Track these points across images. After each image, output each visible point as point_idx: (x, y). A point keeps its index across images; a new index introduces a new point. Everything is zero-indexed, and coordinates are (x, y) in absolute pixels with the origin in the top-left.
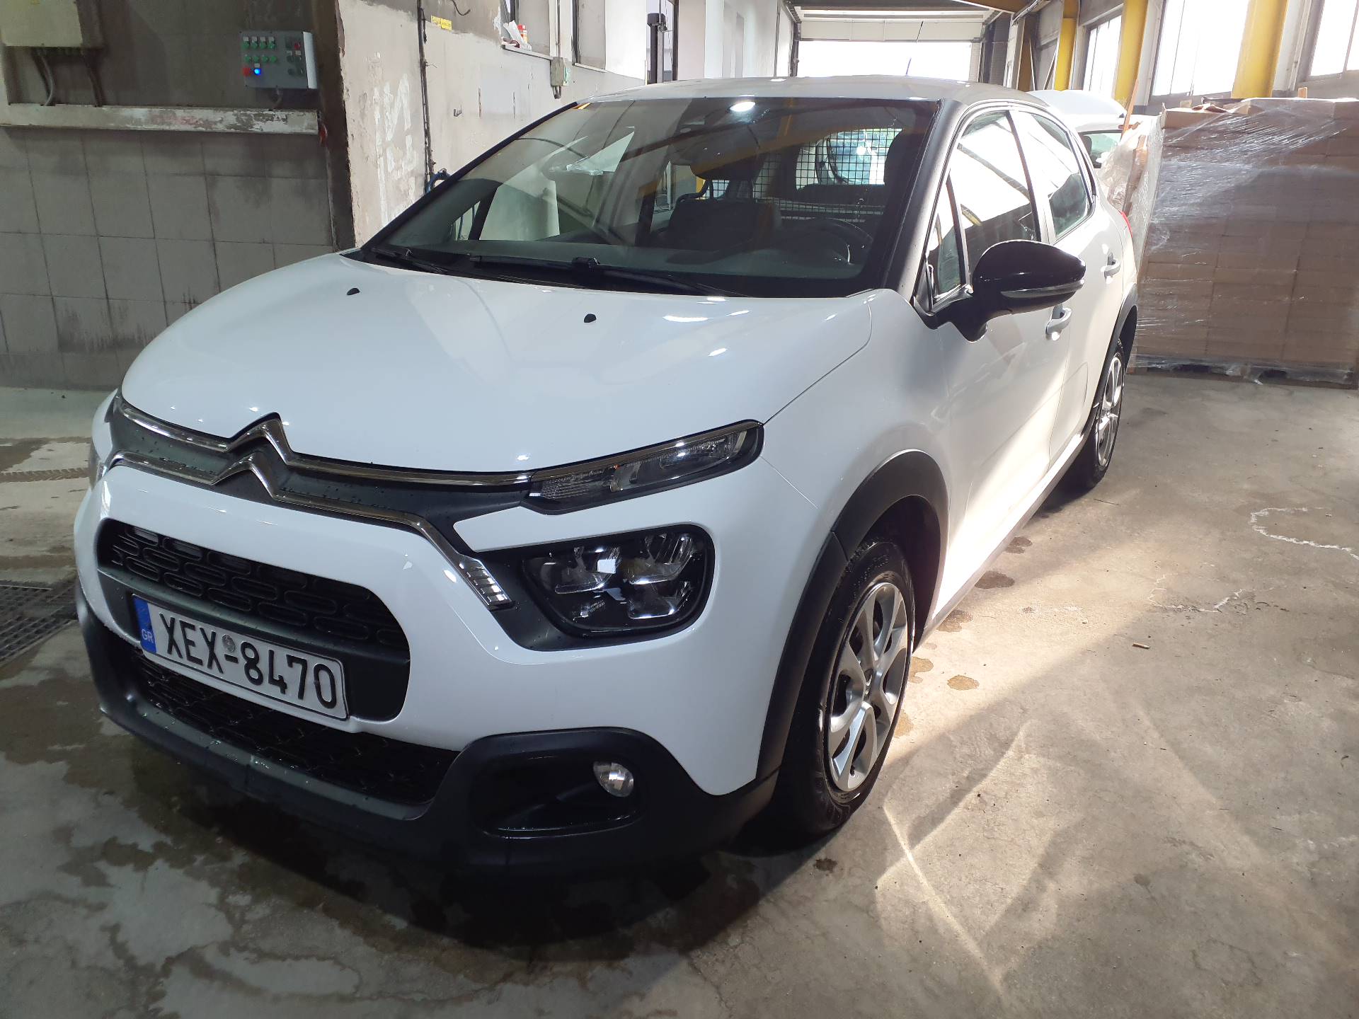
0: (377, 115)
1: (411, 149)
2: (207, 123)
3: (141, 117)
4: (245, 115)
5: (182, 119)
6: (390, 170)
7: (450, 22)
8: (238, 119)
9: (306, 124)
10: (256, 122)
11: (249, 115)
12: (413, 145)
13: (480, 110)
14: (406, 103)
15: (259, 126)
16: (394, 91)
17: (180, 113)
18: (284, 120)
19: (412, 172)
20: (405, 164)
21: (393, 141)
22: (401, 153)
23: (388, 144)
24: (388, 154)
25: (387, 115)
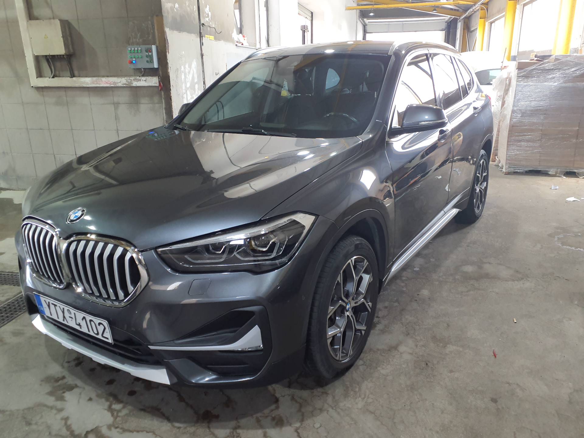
0: (183, 77)
1: (198, 90)
2: (115, 83)
3: (88, 82)
4: (129, 79)
5: (104, 82)
6: (188, 99)
7: (213, 37)
8: (126, 81)
9: (154, 82)
10: (133, 82)
11: (131, 79)
12: (198, 88)
14: (195, 71)
15: (135, 84)
16: (190, 66)
17: (104, 79)
18: (145, 81)
20: (195, 96)
21: (190, 87)
22: (193, 91)
23: (188, 88)
24: (188, 93)
25: (187, 76)
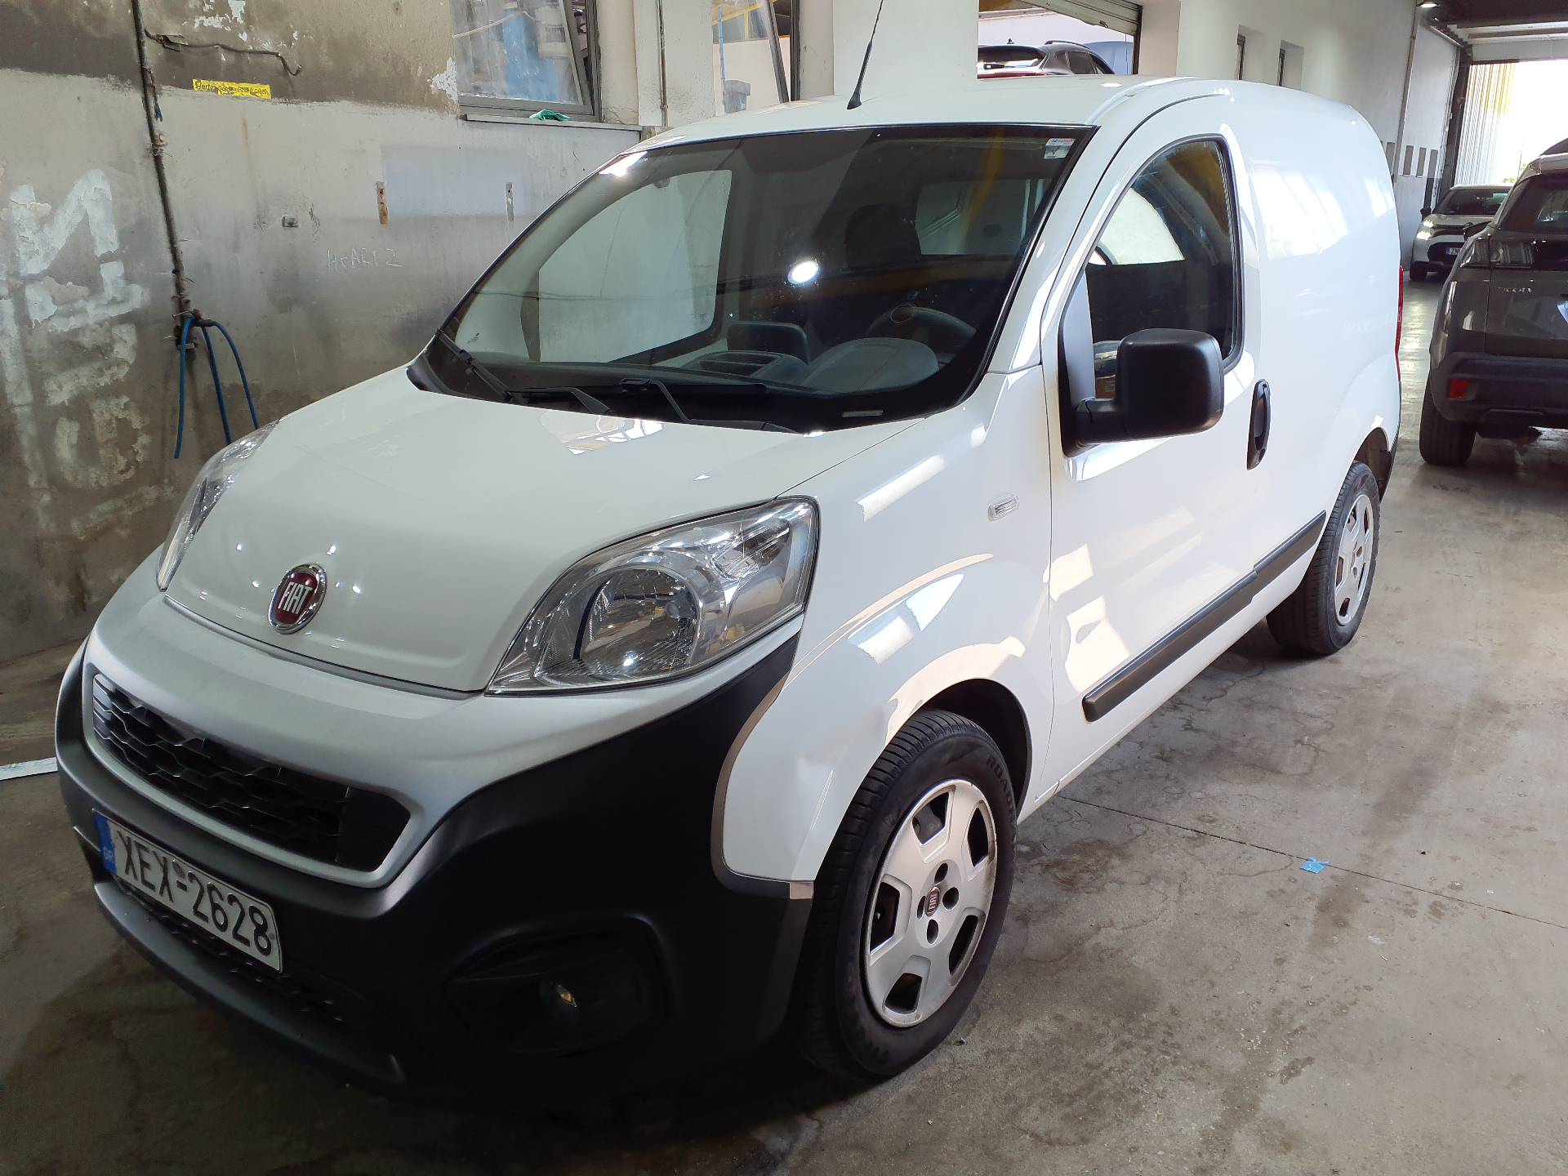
1: (122, 283)
6: (36, 315)
7: (267, 88)
12: (129, 278)
13: (383, 214)
14: (98, 215)
16: (53, 196)
19: (124, 319)
20: (97, 306)
21: (50, 273)
22: (83, 290)
23: (32, 279)
24: (33, 294)
25: (27, 234)
